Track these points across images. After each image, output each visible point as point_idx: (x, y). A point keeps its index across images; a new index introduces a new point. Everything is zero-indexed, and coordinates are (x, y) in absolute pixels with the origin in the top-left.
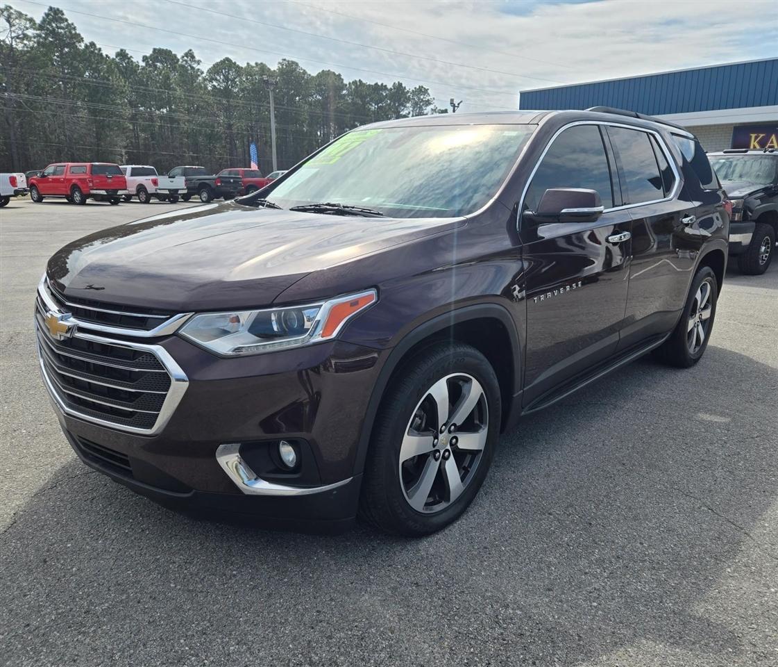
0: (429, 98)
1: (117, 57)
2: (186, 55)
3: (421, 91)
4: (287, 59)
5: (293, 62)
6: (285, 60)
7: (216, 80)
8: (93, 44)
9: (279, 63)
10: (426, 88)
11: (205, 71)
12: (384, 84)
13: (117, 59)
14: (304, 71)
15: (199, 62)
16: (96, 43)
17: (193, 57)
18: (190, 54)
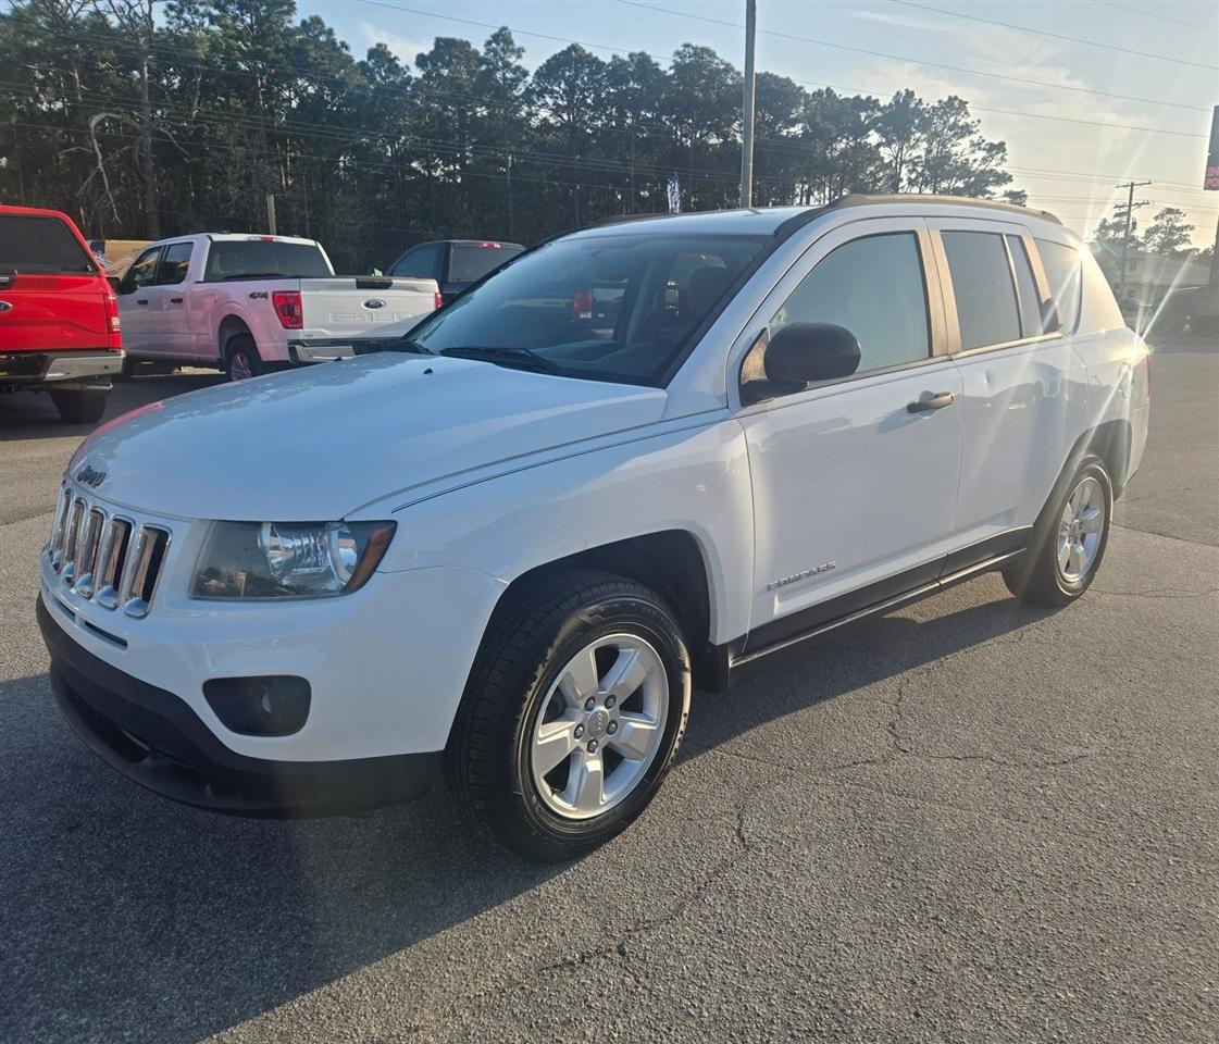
0: (969, 120)
1: (369, 59)
2: (496, 38)
3: (954, 105)
4: (694, 44)
5: (705, 50)
6: (686, 46)
7: (552, 92)
8: (317, 21)
9: (677, 53)
10: (964, 100)
11: (532, 73)
12: (873, 98)
13: (370, 64)
14: (728, 65)
15: (519, 52)
16: (323, 19)
17: (509, 42)
18: (502, 38)
